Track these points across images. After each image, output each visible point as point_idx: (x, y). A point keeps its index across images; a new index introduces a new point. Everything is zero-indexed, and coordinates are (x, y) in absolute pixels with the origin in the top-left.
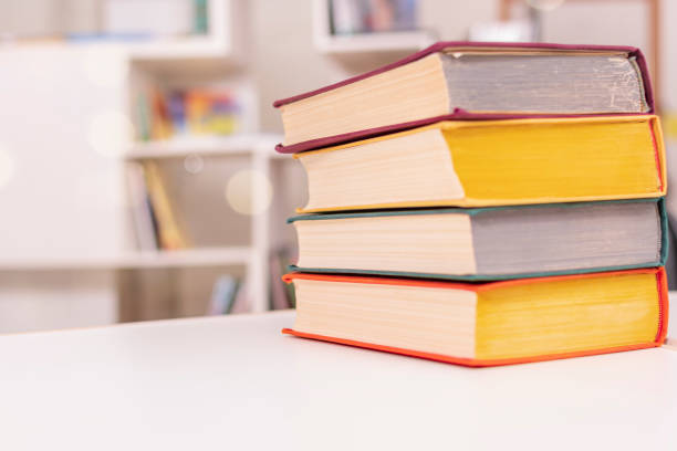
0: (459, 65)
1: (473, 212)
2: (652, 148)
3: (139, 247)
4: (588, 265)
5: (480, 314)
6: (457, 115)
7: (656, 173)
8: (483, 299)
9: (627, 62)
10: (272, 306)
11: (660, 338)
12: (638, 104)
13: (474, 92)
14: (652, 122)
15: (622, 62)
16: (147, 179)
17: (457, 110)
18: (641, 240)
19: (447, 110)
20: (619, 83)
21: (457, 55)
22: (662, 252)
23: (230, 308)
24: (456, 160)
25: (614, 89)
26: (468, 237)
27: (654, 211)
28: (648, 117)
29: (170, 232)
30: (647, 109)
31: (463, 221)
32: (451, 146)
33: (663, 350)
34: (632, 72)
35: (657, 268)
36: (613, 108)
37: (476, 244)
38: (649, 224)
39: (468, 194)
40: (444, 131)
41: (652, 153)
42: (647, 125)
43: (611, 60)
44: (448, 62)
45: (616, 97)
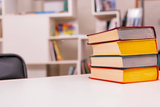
0: (120, 31)
1: (123, 57)
2: (156, 45)
3: (52, 60)
4: (143, 66)
5: (124, 74)
6: (120, 40)
7: (156, 49)
8: (124, 72)
9: (151, 29)
10: (82, 73)
11: (157, 79)
12: (153, 37)
13: (123, 36)
14: (155, 40)
15: (150, 29)
16: (53, 44)
17: (120, 39)
18: (153, 61)
19: (118, 39)
20: (150, 33)
21: (120, 29)
22: (158, 63)
23: (73, 74)
24: (119, 48)
25: (149, 34)
26: (122, 61)
27: (156, 56)
28: (155, 39)
29: (59, 57)
30: (155, 38)
31: (121, 58)
32: (119, 45)
33: (158, 81)
34: (152, 31)
35: (157, 66)
36: (148, 37)
37: (123, 62)
38: (155, 58)
39: (122, 53)
40: (117, 43)
41: (156, 46)
42: (155, 41)
43: (148, 29)
44: (118, 31)
45: (149, 35)
